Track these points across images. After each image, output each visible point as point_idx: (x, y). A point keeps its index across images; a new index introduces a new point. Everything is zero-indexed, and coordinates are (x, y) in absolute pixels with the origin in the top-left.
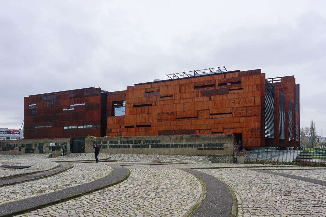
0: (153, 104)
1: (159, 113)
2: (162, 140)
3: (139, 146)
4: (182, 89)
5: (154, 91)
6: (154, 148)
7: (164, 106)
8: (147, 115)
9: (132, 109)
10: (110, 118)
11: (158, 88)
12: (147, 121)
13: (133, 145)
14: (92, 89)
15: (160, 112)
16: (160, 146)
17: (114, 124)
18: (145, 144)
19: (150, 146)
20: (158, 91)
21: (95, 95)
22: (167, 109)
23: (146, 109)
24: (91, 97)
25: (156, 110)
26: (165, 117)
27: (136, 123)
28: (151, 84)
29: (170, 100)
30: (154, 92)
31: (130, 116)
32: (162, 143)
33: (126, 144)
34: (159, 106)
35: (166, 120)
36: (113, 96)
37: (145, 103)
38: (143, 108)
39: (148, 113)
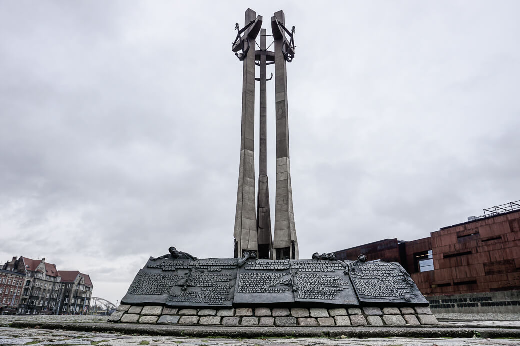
0: (474, 251)
1: (486, 263)
2: (494, 296)
3: (465, 305)
4: (514, 227)
5: (469, 233)
6: (486, 307)
7: (491, 252)
8: (467, 267)
9: (443, 261)
10: (414, 275)
11: (475, 230)
12: (469, 276)
13: (458, 304)
14: (387, 241)
15: (486, 261)
16: (493, 304)
17: (422, 282)
18: (473, 302)
19: (479, 304)
20: (477, 233)
21: (392, 247)
22: (497, 256)
23: (464, 259)
24: (387, 251)
25: (479, 260)
26: (496, 268)
27: (453, 279)
28: (464, 226)
29: (499, 243)
30: (471, 235)
31: (442, 270)
32: (494, 300)
33: (450, 303)
34: (483, 254)
35: (500, 272)
36: (413, 247)
37: (461, 251)
38: (459, 258)
39: (469, 264)
